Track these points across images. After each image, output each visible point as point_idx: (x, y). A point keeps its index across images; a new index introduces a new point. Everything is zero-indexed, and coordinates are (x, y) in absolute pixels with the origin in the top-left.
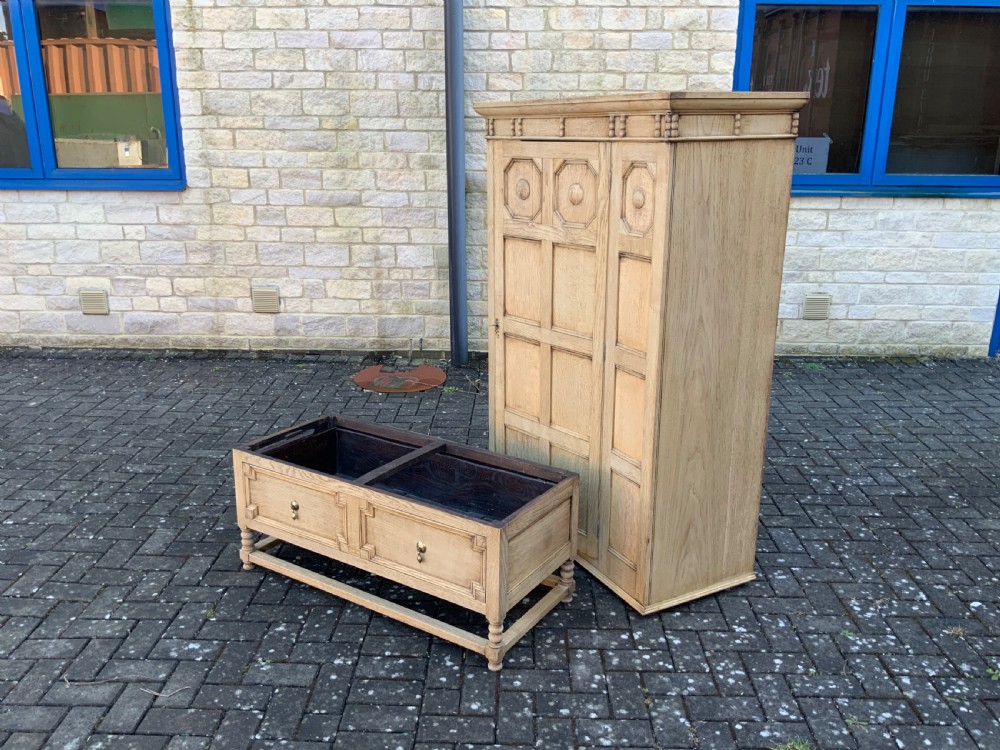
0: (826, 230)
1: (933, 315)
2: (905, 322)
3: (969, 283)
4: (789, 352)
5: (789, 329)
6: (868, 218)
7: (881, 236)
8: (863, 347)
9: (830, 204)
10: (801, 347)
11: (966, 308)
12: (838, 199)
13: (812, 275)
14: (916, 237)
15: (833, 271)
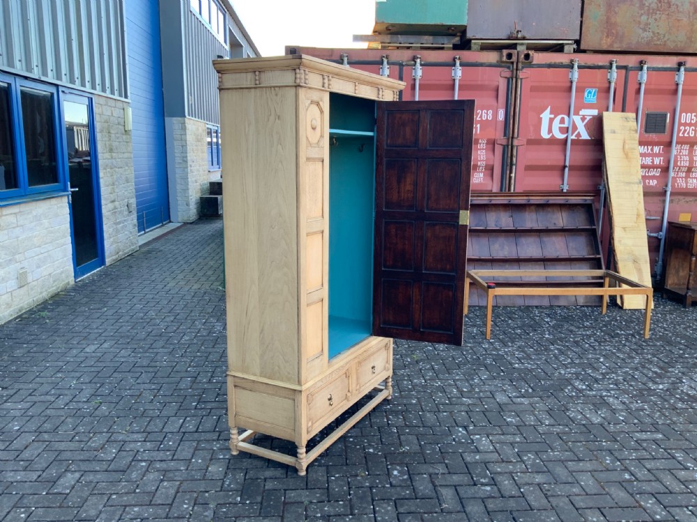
0: (18, 226)
1: (58, 267)
2: (50, 274)
3: (64, 245)
4: (18, 313)
5: (15, 296)
6: (30, 216)
7: (35, 226)
8: (41, 296)
9: (15, 209)
10: (22, 307)
11: (65, 259)
12: (18, 206)
13: (17, 257)
14: (45, 222)
15: (24, 253)
